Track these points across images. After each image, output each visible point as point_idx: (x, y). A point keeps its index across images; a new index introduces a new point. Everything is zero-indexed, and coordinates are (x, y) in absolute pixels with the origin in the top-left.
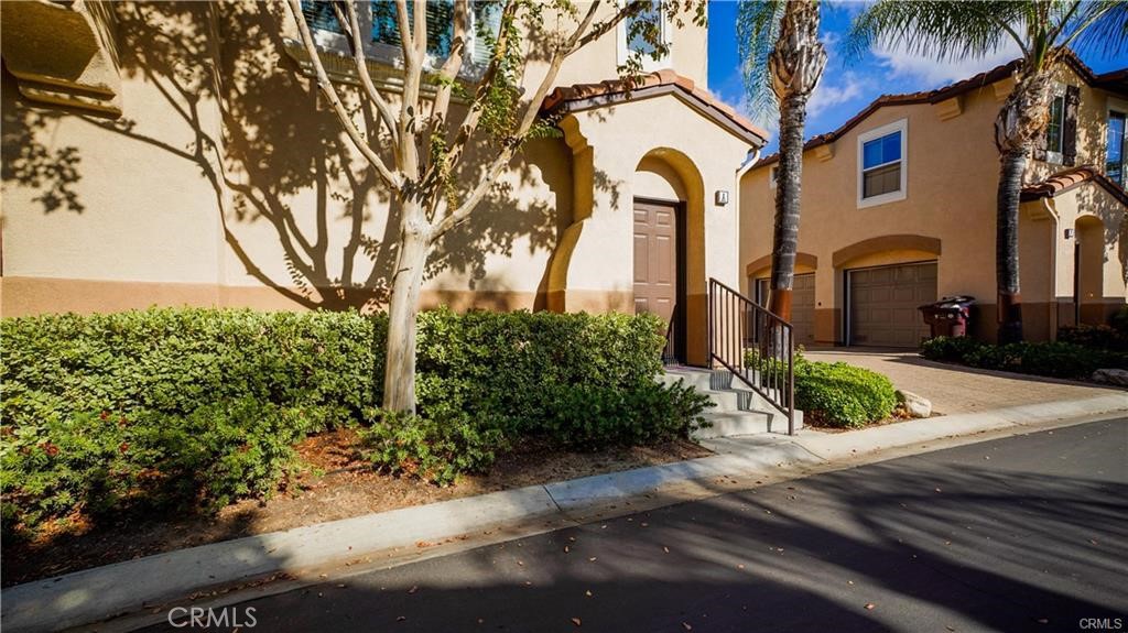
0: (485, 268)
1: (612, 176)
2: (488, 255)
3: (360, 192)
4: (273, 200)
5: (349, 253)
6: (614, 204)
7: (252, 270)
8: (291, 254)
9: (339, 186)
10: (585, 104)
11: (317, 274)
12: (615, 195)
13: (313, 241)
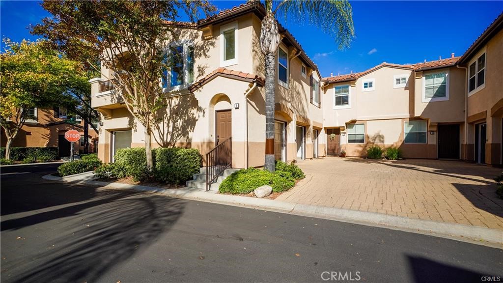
0: (189, 136)
1: (203, 107)
2: (190, 132)
3: (169, 121)
4: (158, 125)
5: (167, 134)
6: (204, 116)
7: (156, 140)
8: (160, 136)
9: (166, 121)
10: (195, 89)
11: (163, 140)
12: (204, 112)
13: (162, 133)
